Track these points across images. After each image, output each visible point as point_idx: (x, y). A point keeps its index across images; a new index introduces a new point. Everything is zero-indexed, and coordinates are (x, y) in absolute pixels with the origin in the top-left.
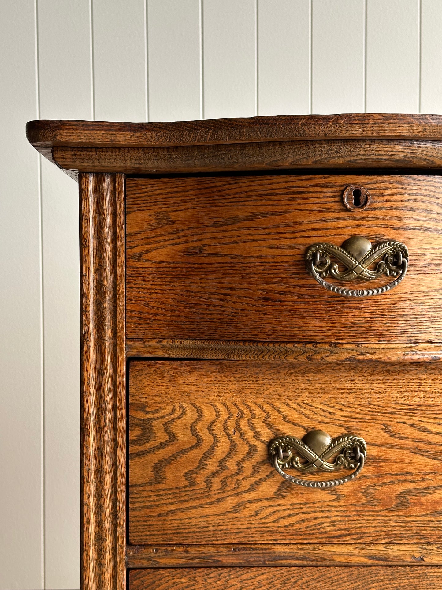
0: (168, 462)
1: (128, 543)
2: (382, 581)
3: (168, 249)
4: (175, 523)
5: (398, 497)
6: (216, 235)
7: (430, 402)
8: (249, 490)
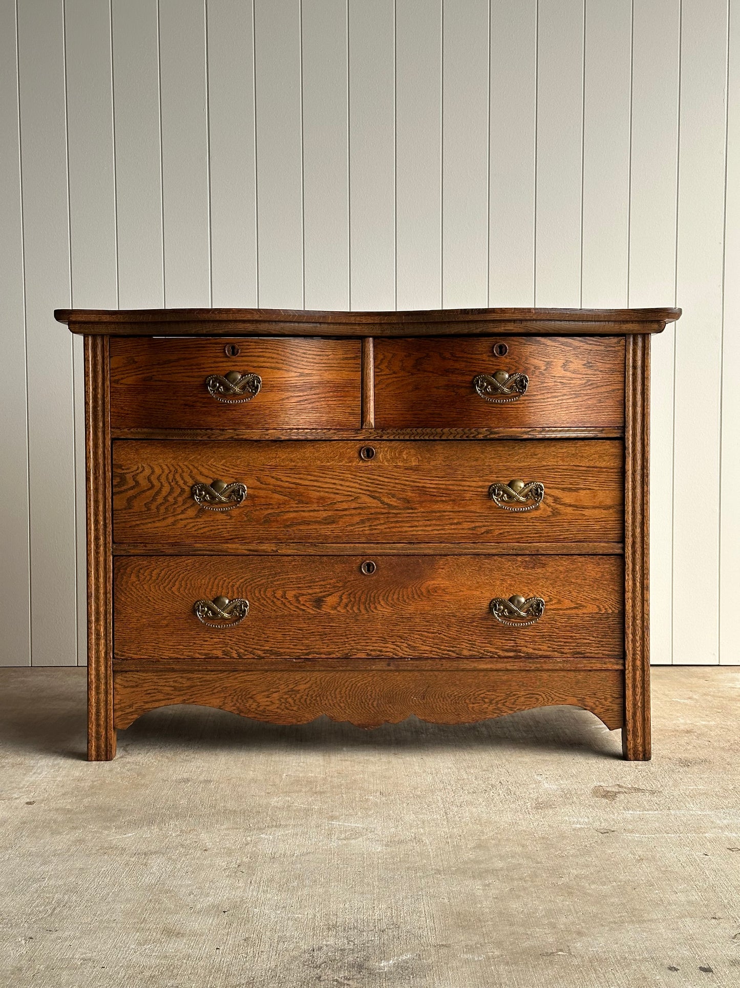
1: (113, 542)
2: (255, 564)
3: (134, 377)
4: (139, 531)
5: (265, 517)
6: (159, 369)
7: (282, 464)
8: (181, 513)
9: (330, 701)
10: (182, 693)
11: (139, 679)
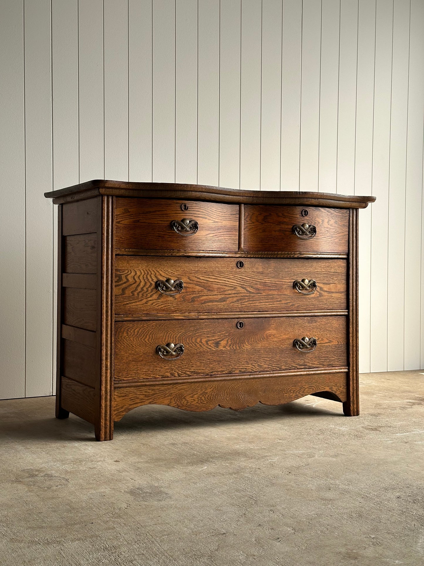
0: (126, 288)
1: (115, 313)
2: (187, 324)
3: (128, 220)
4: (128, 307)
5: (191, 299)
6: (143, 216)
7: (200, 270)
8: (150, 297)
9: (222, 397)
10: (149, 398)
11: (127, 391)
